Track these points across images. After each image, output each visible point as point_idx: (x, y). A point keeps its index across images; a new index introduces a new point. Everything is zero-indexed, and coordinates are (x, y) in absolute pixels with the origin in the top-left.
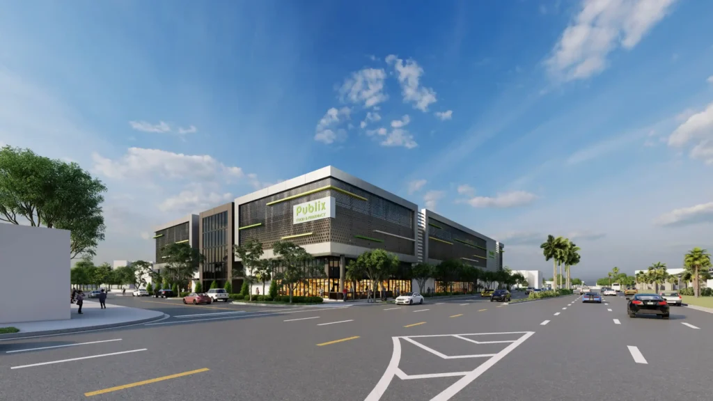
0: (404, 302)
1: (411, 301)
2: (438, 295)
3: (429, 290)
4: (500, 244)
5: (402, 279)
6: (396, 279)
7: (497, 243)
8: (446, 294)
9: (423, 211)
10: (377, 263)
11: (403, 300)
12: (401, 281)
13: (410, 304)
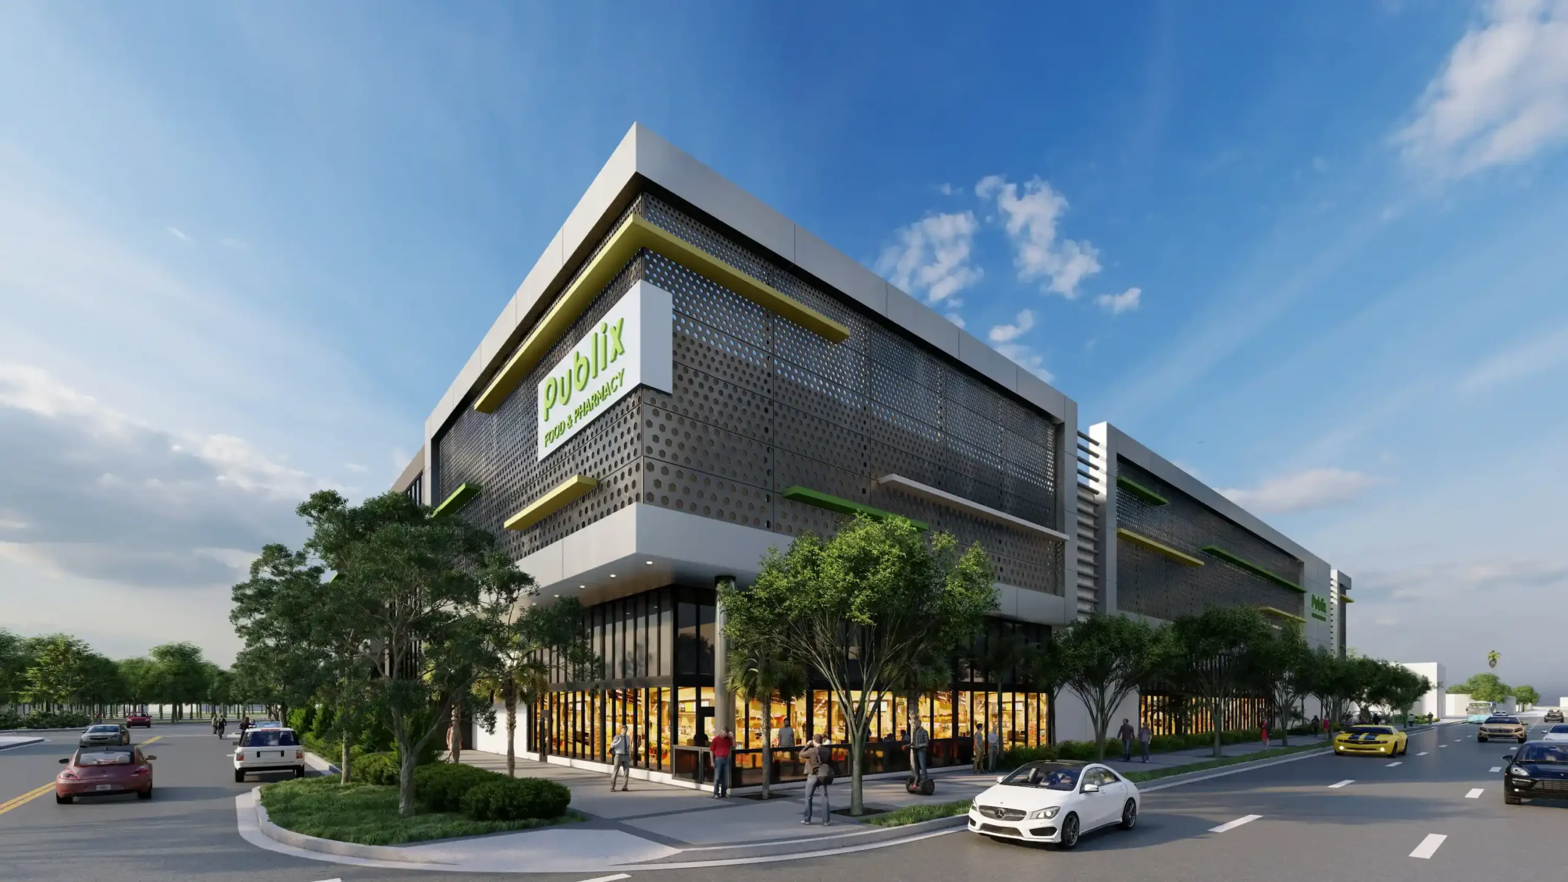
0: (1025, 828)
1: (1072, 818)
2: (1158, 746)
3: (1126, 729)
4: (1341, 575)
5: (1013, 689)
6: (987, 687)
7: (1334, 575)
8: (1181, 743)
9: (1098, 432)
10: (851, 589)
11: (1019, 815)
12: (1007, 697)
13: (1063, 846)
